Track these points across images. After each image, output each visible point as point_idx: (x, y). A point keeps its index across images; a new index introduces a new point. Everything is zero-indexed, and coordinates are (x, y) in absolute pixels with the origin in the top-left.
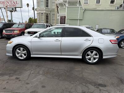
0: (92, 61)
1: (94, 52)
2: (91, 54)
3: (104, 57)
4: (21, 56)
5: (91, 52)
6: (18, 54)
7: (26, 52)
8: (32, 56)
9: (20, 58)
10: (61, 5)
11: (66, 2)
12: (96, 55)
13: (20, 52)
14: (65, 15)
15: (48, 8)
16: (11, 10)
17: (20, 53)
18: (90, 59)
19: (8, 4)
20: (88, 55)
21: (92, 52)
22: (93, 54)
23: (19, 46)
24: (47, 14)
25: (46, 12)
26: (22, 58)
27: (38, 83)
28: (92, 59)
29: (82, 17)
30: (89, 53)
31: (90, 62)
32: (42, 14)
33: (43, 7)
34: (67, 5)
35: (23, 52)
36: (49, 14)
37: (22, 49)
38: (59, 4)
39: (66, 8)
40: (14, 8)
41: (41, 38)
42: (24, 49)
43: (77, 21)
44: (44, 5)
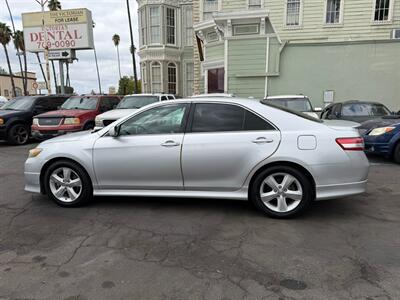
0: (282, 207)
1: (288, 179)
2: (278, 185)
3: (319, 195)
4: (66, 194)
5: (276, 178)
6: (57, 188)
7: (78, 180)
8: (95, 193)
9: (63, 199)
10: (210, 33)
11: (223, 23)
12: (293, 187)
13: (61, 180)
14: (223, 63)
15: (175, 45)
16: (61, 57)
17: (63, 185)
18: (274, 202)
19: (52, 41)
20: (268, 189)
21: (279, 179)
22: (283, 185)
23: (57, 163)
24: (172, 64)
25: (168, 59)
26: (69, 200)
27: (94, 273)
28: (281, 199)
29: (277, 70)
30: (271, 180)
31: (276, 209)
32: (156, 63)
33: (159, 42)
34: (228, 34)
35: (72, 182)
36: (179, 63)
37: (66, 171)
38: (204, 31)
39: (226, 42)
40: (69, 52)
41: (123, 138)
42: (72, 173)
43: (260, 81)
44: (161, 38)
